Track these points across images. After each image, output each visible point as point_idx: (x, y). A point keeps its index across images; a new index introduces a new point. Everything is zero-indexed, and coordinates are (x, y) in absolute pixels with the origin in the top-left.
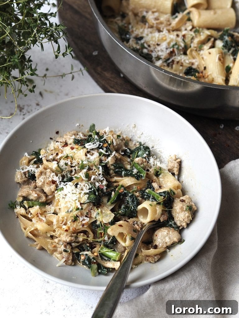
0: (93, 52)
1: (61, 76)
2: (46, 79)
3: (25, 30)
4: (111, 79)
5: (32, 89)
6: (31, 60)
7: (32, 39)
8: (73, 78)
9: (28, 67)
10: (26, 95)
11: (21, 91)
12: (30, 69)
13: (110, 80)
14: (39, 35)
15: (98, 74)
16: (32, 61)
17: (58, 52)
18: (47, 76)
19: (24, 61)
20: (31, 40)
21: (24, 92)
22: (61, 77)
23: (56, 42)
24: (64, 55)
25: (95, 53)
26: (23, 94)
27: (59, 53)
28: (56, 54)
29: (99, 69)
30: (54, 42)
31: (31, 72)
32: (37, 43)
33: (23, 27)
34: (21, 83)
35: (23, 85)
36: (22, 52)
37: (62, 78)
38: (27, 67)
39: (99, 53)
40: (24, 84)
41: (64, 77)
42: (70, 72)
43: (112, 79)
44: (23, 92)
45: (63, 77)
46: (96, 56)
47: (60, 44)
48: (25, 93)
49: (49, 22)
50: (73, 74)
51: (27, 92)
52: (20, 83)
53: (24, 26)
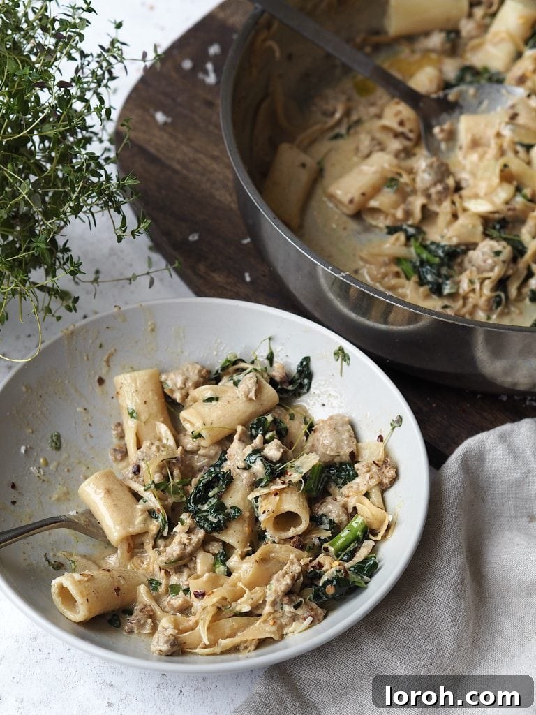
0: (189, 235)
1: (127, 279)
2: (98, 285)
3: (58, 188)
4: (225, 286)
5: (71, 305)
6: (68, 248)
7: (71, 204)
8: (151, 283)
9: (62, 262)
10: (59, 318)
11: (48, 310)
12: (69, 262)
13: (226, 289)
14: (86, 198)
15: (201, 277)
16: (70, 251)
17: (123, 229)
18: (99, 280)
19: (54, 250)
20: (70, 207)
21: (55, 312)
22: (128, 281)
23: (118, 210)
24: (133, 234)
25: (193, 237)
26: (53, 316)
27: (124, 231)
28: (119, 233)
29: (202, 268)
30: (115, 211)
31: (72, 268)
32: (81, 214)
33: (53, 184)
34: (49, 295)
35: (53, 298)
36: (52, 229)
37: (130, 283)
38: (60, 262)
39: (200, 236)
40: (54, 295)
41: (134, 280)
42: (146, 272)
43: (229, 287)
44: (53, 312)
45: (132, 281)
46: (195, 242)
47: (125, 214)
48: (57, 315)
49: (106, 172)
50: (152, 275)
51: (63, 312)
52: (47, 294)
53: (54, 181)
